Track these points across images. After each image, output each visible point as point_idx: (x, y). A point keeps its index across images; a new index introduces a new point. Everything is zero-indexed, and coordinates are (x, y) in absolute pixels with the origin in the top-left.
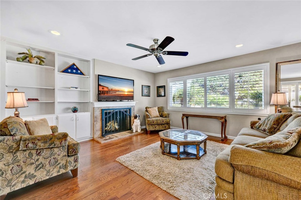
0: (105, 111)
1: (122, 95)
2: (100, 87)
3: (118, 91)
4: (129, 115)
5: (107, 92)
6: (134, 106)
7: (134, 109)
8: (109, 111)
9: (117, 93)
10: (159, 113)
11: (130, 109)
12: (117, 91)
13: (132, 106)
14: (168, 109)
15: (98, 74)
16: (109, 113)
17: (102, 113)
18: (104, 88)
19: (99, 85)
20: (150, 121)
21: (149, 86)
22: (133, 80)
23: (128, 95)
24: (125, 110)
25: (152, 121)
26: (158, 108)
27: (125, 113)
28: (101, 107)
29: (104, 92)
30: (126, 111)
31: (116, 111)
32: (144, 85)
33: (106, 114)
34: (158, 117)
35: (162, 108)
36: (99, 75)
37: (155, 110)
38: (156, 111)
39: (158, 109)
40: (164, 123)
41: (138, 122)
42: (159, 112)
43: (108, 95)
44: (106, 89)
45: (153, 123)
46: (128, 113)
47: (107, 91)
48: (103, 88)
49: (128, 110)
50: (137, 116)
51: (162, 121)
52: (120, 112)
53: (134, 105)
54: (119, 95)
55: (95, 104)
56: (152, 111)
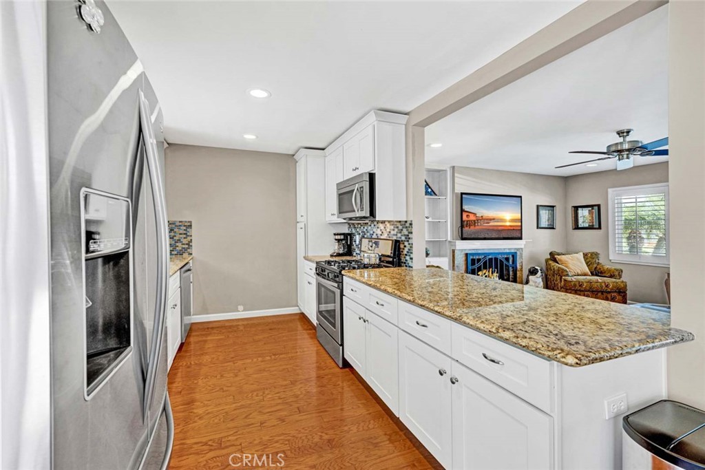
0: (471, 257)
1: (500, 228)
2: (464, 213)
3: (494, 219)
4: (513, 268)
5: (475, 223)
6: (522, 249)
7: (521, 254)
8: (477, 257)
9: (492, 224)
10: (588, 266)
11: (514, 255)
12: (491, 220)
13: (518, 249)
14: (610, 258)
15: (460, 192)
16: (479, 260)
17: (467, 260)
18: (470, 214)
19: (462, 211)
20: (573, 283)
21: (553, 207)
22: (521, 197)
23: (512, 228)
24: (506, 256)
25: (577, 283)
26: (585, 255)
27: (505, 262)
28: (465, 250)
29: (470, 224)
30: (507, 259)
31: (490, 257)
32: (541, 206)
33: (473, 261)
34: (585, 275)
35: (595, 255)
36: (462, 194)
37: (577, 259)
38: (581, 262)
39: (584, 257)
40: (609, 290)
41: (540, 283)
42: (587, 263)
43: (477, 227)
44: (472, 218)
45: (579, 288)
46: (511, 263)
47: (474, 221)
48: (467, 216)
49: (511, 256)
50: (537, 269)
51: (603, 284)
52: (496, 259)
53: (523, 247)
54: (496, 228)
55: (457, 243)
56: (570, 261)
